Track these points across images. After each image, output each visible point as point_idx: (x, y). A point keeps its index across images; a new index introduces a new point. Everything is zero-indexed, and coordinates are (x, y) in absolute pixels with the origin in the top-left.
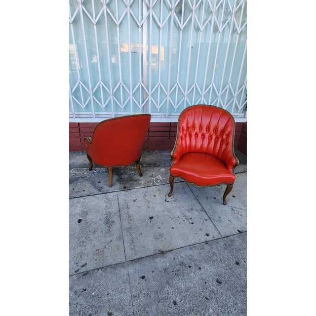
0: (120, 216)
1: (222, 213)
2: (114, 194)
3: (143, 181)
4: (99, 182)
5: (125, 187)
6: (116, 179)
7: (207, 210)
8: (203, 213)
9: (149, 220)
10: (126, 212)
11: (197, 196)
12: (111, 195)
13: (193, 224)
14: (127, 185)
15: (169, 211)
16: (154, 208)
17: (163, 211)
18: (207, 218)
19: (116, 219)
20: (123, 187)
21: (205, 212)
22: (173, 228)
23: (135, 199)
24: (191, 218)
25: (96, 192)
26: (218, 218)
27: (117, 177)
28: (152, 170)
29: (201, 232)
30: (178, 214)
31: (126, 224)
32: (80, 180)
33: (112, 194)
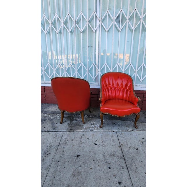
0: (57, 150)
1: (140, 164)
2: (62, 133)
3: (85, 126)
4: (57, 124)
5: (71, 129)
6: (68, 123)
7: (126, 159)
8: (122, 160)
9: (76, 157)
10: (62, 148)
11: (122, 144)
12: (59, 134)
13: (110, 169)
14: (73, 128)
15: (94, 153)
16: (83, 148)
17: (90, 152)
18: (124, 165)
19: (53, 152)
20: (69, 129)
21: (125, 160)
22: (91, 169)
23: (73, 138)
24: (110, 163)
25: (51, 129)
26: (135, 168)
27: (70, 122)
28: (95, 120)
29: (114, 178)
30: (101, 157)
31: (57, 157)
32: (46, 121)
33: (60, 132)
